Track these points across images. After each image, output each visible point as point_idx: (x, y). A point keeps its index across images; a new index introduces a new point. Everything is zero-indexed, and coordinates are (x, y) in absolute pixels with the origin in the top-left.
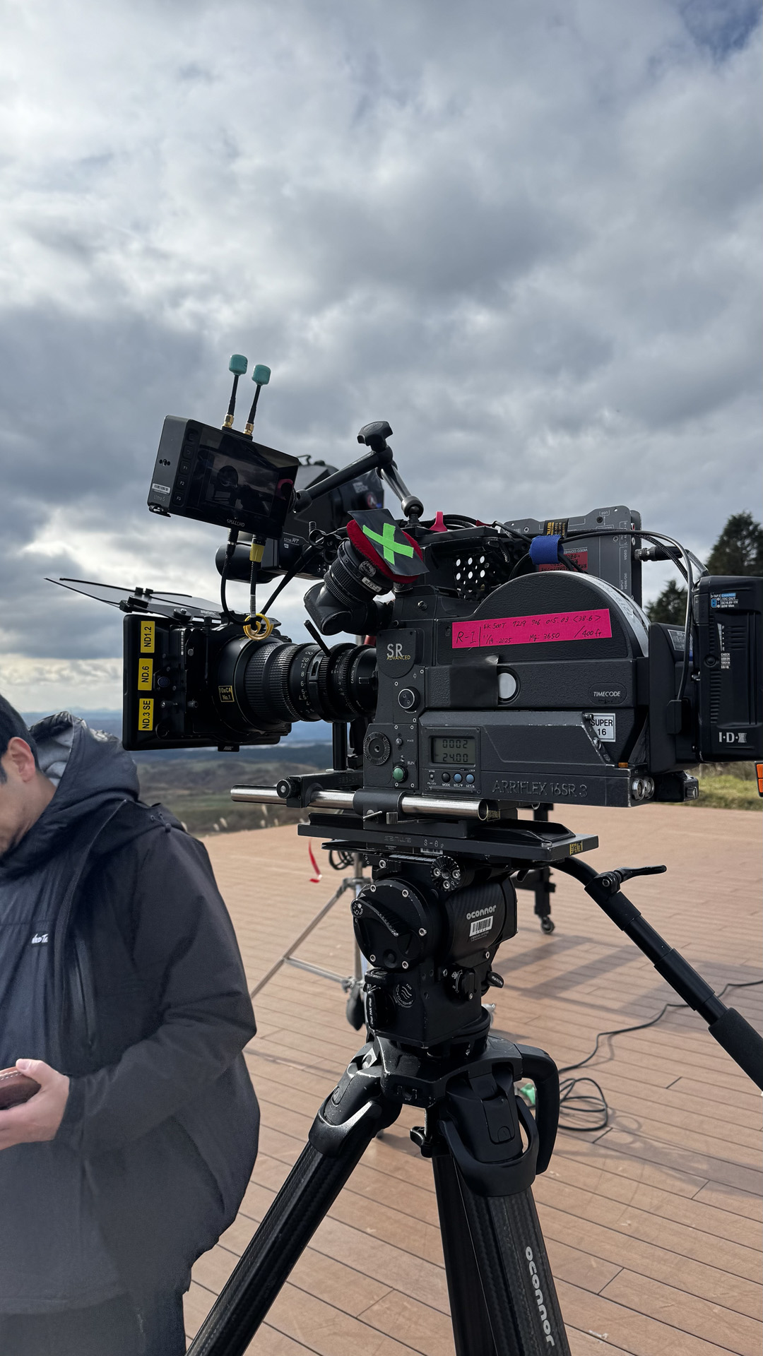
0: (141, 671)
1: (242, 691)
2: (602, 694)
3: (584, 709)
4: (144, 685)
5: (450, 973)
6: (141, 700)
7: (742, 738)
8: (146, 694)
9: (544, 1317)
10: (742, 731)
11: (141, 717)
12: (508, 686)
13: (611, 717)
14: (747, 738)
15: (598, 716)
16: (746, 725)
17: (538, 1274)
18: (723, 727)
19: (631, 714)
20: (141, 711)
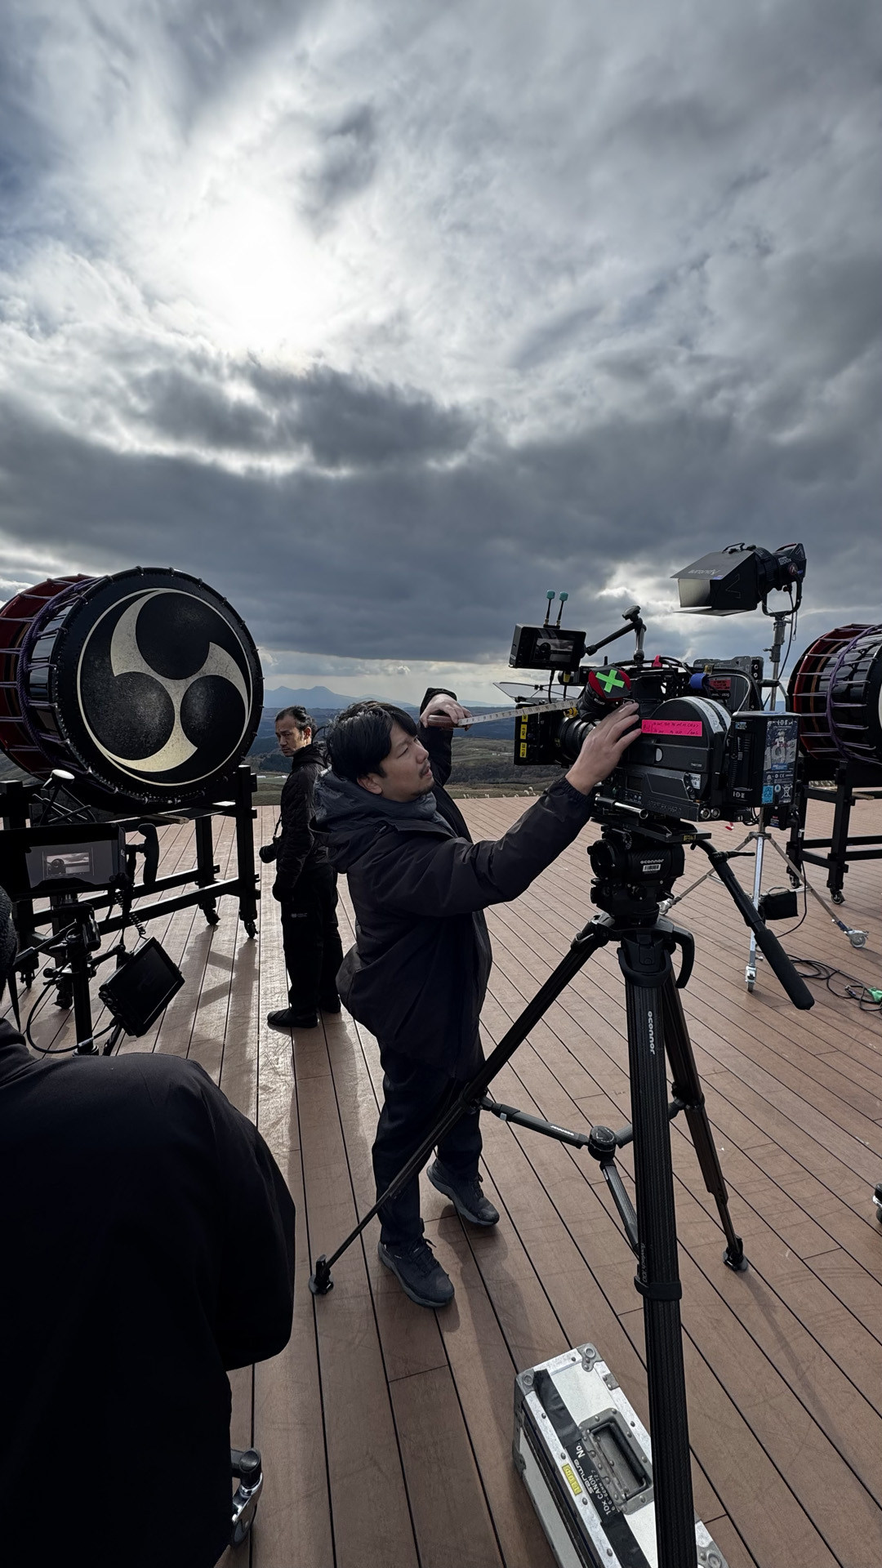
0: (522, 730)
1: (563, 741)
2: (694, 765)
3: (687, 772)
4: (523, 737)
5: (632, 887)
6: (522, 744)
7: (743, 795)
8: (523, 741)
9: (652, 1041)
10: (743, 792)
11: (521, 751)
12: (659, 755)
13: (699, 776)
14: (745, 796)
15: (693, 775)
16: (745, 789)
17: (653, 1024)
18: (736, 789)
19: (707, 776)
20: (521, 748)
